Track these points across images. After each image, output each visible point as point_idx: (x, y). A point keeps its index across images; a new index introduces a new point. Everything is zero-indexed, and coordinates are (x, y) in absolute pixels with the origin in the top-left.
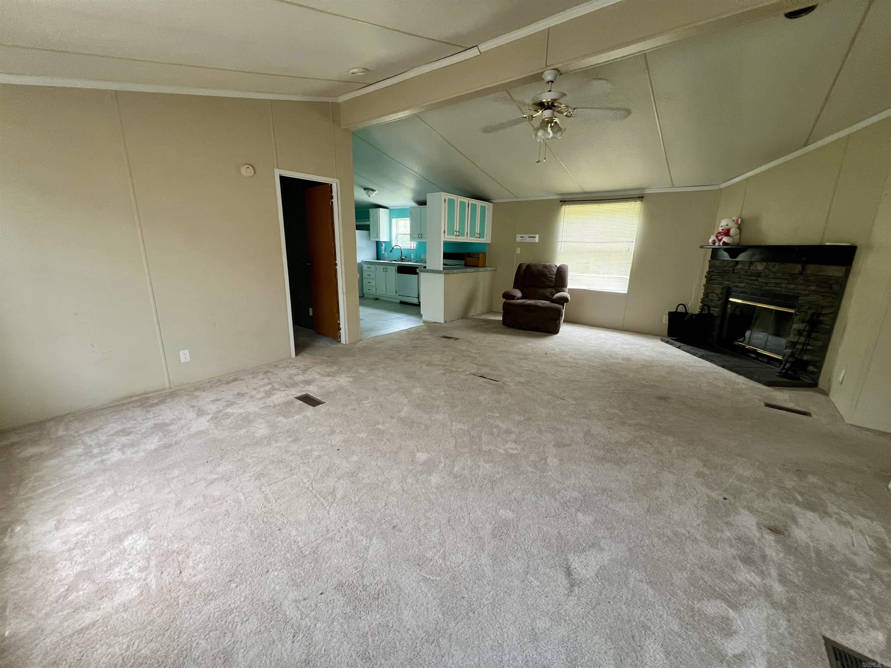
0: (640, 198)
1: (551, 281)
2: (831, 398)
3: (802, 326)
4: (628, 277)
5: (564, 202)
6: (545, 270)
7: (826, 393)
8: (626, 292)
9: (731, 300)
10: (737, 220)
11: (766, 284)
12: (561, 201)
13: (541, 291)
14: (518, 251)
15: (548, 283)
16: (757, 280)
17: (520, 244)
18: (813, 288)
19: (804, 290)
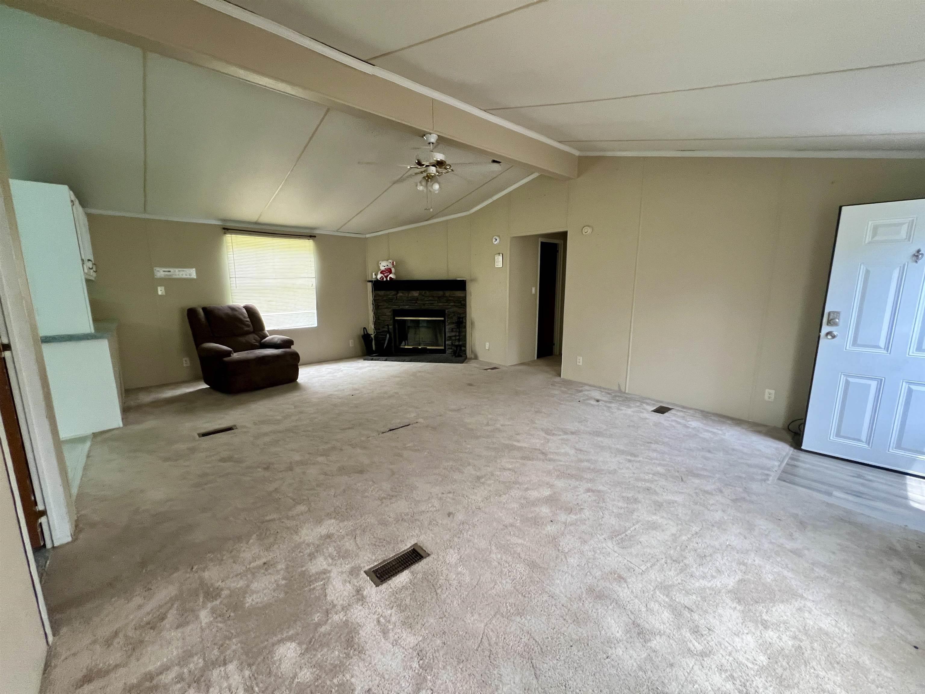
0: (311, 237)
1: (248, 326)
2: (480, 359)
3: (452, 326)
4: (315, 311)
5: (227, 230)
6: (236, 313)
7: (476, 358)
8: (316, 325)
9: (396, 318)
10: (393, 262)
11: (424, 304)
12: (224, 229)
13: (243, 339)
14: (161, 291)
15: (246, 329)
16: (416, 303)
17: (163, 281)
18: (452, 304)
19: (448, 305)
